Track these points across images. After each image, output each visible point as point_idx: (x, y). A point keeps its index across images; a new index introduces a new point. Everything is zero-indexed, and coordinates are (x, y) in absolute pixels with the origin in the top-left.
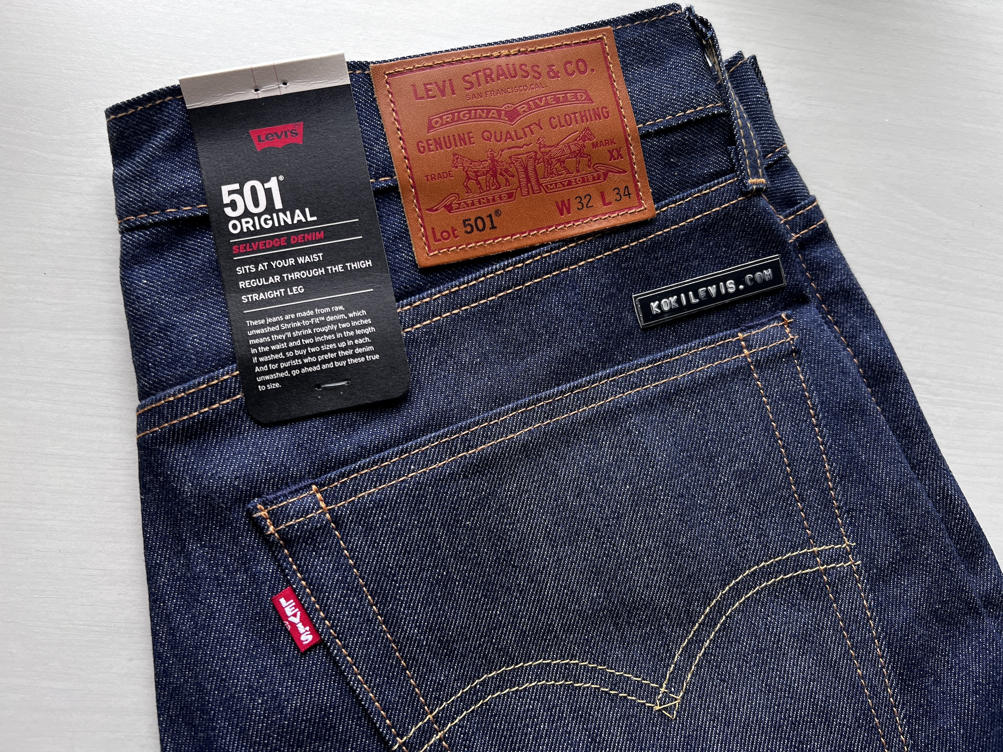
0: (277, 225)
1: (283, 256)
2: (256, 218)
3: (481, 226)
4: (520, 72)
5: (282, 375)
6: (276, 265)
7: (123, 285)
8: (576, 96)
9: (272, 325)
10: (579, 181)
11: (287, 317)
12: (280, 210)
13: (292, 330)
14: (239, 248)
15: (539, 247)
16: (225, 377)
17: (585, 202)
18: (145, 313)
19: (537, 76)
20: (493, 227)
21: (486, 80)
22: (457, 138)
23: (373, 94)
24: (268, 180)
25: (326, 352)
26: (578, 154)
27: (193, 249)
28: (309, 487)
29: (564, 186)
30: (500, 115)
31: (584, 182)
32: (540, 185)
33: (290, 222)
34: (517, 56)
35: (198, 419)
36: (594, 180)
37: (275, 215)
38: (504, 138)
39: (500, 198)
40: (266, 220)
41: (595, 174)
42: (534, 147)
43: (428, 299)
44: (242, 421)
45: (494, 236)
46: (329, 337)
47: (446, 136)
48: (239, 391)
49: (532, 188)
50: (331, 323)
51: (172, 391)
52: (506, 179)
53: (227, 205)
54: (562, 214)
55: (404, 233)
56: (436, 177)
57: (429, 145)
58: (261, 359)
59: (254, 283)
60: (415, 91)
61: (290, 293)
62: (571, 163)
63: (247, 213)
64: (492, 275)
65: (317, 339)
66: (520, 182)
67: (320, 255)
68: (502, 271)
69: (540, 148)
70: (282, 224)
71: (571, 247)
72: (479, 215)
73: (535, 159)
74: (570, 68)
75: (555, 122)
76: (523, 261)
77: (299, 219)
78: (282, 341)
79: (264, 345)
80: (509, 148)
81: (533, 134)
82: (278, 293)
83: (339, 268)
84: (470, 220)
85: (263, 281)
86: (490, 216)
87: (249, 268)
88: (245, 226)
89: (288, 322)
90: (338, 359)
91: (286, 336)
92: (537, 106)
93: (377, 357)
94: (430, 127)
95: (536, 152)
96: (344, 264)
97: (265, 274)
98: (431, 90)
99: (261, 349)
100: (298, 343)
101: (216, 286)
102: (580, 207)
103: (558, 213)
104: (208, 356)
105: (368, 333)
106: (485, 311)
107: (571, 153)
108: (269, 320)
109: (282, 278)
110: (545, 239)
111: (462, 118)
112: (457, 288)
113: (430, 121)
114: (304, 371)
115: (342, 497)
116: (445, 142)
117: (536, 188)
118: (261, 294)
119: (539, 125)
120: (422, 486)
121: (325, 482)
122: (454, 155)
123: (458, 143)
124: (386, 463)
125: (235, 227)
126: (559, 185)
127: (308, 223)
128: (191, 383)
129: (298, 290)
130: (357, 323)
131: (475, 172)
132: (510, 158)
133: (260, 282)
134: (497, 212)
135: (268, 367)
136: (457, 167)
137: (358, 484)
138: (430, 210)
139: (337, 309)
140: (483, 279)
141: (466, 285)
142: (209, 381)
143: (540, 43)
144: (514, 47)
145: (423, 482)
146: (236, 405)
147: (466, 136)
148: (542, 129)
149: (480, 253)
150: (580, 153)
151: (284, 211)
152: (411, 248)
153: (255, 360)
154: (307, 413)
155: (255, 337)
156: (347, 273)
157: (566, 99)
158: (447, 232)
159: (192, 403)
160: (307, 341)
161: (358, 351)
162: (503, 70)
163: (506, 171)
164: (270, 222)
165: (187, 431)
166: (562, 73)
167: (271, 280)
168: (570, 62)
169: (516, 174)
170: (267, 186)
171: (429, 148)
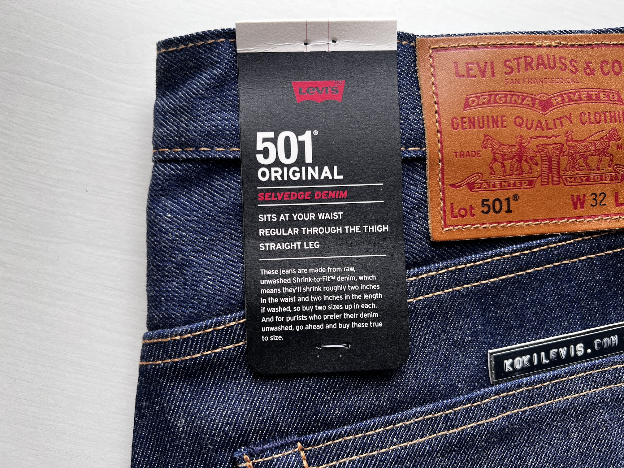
0: (304, 178)
1: (305, 210)
2: (285, 169)
3: (497, 208)
4: (559, 65)
5: (286, 328)
6: (297, 218)
7: (149, 214)
8: (608, 96)
9: (284, 277)
10: (598, 178)
11: (300, 271)
12: (309, 164)
13: (303, 285)
14: (264, 196)
15: (548, 237)
16: (232, 324)
17: (599, 199)
18: (165, 247)
19: (574, 70)
20: (509, 211)
21: (526, 67)
22: (490, 119)
23: (415, 66)
24: (303, 133)
25: (331, 312)
26: (601, 152)
27: (219, 190)
28: (293, 444)
29: (582, 181)
30: (534, 104)
31: (602, 180)
32: (560, 176)
33: (317, 178)
34: (557, 49)
35: (200, 361)
36: (611, 179)
37: (304, 169)
38: (535, 126)
39: (521, 183)
40: (294, 172)
41: (614, 175)
42: (562, 139)
43: (434, 273)
44: (240, 367)
45: (508, 220)
46: (337, 298)
47: (481, 115)
48: (243, 338)
49: (552, 179)
50: (341, 283)
51: (179, 329)
52: (530, 166)
53: (260, 152)
54: (575, 208)
55: (422, 204)
56: (465, 155)
57: (463, 122)
58: (269, 310)
59: (274, 232)
60: (457, 68)
61: (305, 248)
62: (593, 160)
63: (277, 163)
64: (499, 258)
65: (326, 298)
66: (542, 171)
67: (341, 213)
68: (509, 255)
69: (567, 141)
70: (310, 178)
71: (578, 241)
72: (498, 197)
73: (561, 151)
74: (607, 67)
75: (585, 118)
76: (530, 248)
77: (326, 175)
78: (291, 295)
79: (274, 296)
80: (538, 137)
81: (562, 126)
82: (295, 246)
83: (356, 229)
84: (488, 200)
85: (282, 232)
86: (508, 199)
87: (271, 217)
88: (273, 175)
89: (300, 276)
90: (342, 321)
91: (297, 290)
92: (571, 100)
93: (380, 324)
94: (467, 105)
95: (563, 145)
96: (362, 226)
97: (285, 225)
98: (471, 70)
99: (271, 300)
100: (306, 299)
101: (236, 230)
102: (594, 203)
103: (572, 207)
104: (219, 300)
105: (375, 298)
106: (485, 291)
107: (595, 151)
108: (283, 272)
109: (300, 231)
110: (555, 230)
111: (498, 101)
112: (463, 266)
113: (467, 99)
114: (308, 327)
115: (324, 460)
116: (479, 121)
117: (556, 179)
118: (279, 244)
119: (569, 119)
120: (401, 460)
121: (310, 442)
122: (486, 136)
123: (491, 125)
124: (371, 433)
125: (264, 174)
126: (578, 180)
127: (334, 181)
128: (199, 325)
129: (314, 245)
130: (366, 287)
131: (503, 155)
132: (537, 146)
133: (279, 232)
134: (516, 197)
135: (275, 319)
136: (486, 148)
137: (342, 449)
138: (453, 186)
139: (348, 269)
140: (489, 260)
141: (472, 264)
142: (215, 326)
143: (580, 39)
144: (556, 39)
145: (403, 456)
146: (237, 351)
147: (499, 119)
148: (571, 123)
149: (493, 234)
150: (603, 152)
151: (313, 166)
152: (427, 220)
153: (263, 310)
154: (305, 371)
155: (267, 286)
156: (364, 236)
157: (598, 97)
158: (465, 209)
159: (197, 344)
160: (316, 299)
161: (363, 315)
162: (542, 60)
163: (532, 158)
164: (298, 175)
165: (188, 371)
166: (598, 71)
167: (290, 231)
168: (607, 62)
169: (540, 162)
170: (301, 138)
171: (462, 126)
